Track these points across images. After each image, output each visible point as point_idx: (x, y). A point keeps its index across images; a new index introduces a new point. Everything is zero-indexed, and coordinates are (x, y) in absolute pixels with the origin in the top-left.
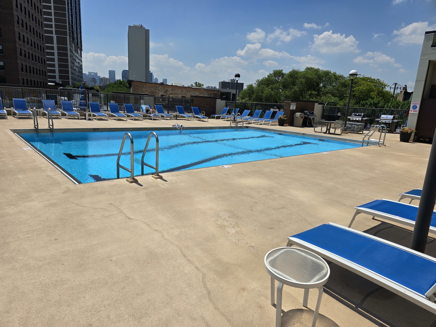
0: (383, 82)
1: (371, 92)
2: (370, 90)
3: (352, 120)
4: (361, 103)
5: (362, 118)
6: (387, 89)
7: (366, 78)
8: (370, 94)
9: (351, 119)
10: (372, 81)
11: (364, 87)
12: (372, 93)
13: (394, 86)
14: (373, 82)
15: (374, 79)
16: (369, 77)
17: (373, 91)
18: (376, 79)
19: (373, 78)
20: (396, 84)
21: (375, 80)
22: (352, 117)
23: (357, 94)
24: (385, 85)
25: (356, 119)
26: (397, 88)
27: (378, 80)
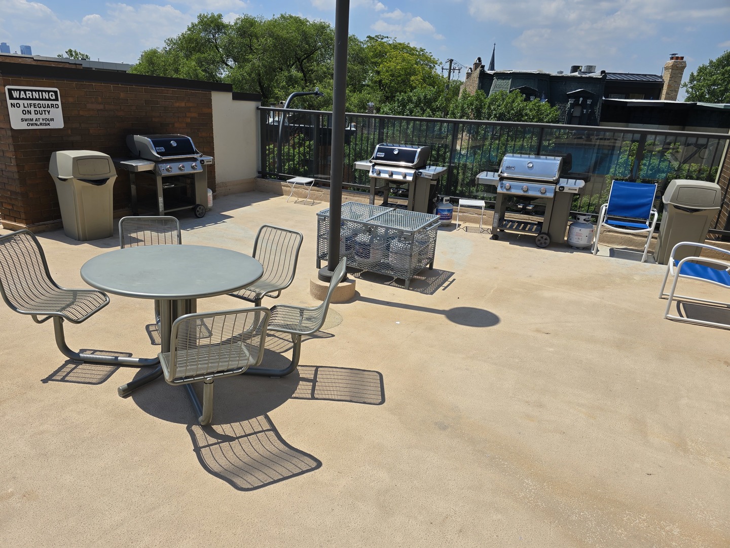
0: (431, 54)
1: (410, 74)
2: (410, 72)
3: (376, 179)
4: (398, 100)
5: (417, 167)
6: (438, 70)
7: (400, 44)
8: (409, 81)
9: (371, 174)
10: (411, 51)
11: (397, 64)
12: (413, 78)
13: (447, 66)
14: (413, 54)
15: (414, 49)
16: (404, 44)
17: (414, 74)
18: (418, 48)
19: (412, 46)
20: (451, 61)
21: (417, 51)
22: (376, 164)
23: (386, 78)
24: (435, 63)
25: (392, 174)
26: (454, 69)
27: (422, 50)
